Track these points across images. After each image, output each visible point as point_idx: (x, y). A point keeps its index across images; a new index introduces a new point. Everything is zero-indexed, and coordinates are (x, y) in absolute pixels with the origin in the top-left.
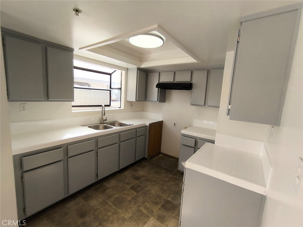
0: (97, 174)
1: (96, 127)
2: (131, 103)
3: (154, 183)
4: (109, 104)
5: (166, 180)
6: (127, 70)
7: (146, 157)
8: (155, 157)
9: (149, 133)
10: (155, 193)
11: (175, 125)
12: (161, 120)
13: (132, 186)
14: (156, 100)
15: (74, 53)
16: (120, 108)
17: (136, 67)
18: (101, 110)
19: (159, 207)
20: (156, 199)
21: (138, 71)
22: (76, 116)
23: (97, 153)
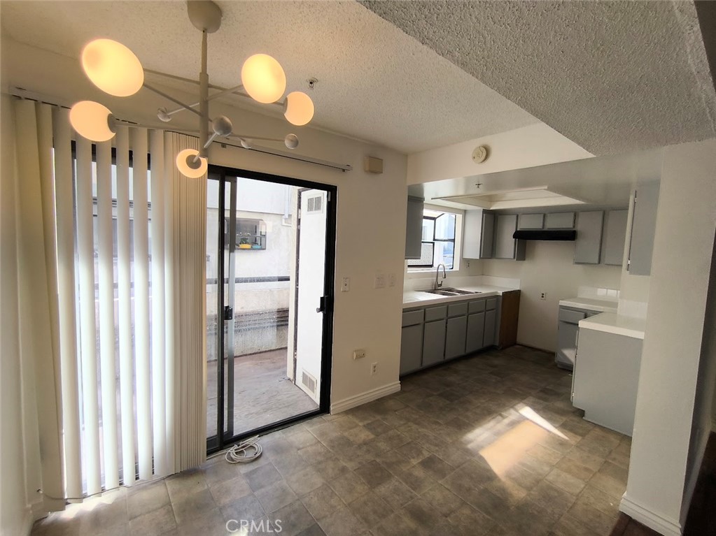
0: (445, 352)
1: (433, 291)
4: (431, 264)
6: (465, 212)
7: (497, 344)
11: (543, 297)
12: (518, 289)
13: (491, 372)
14: (513, 257)
16: (453, 268)
17: (480, 209)
18: (435, 271)
19: (537, 391)
20: (530, 386)
21: (484, 215)
22: (410, 278)
23: (447, 323)
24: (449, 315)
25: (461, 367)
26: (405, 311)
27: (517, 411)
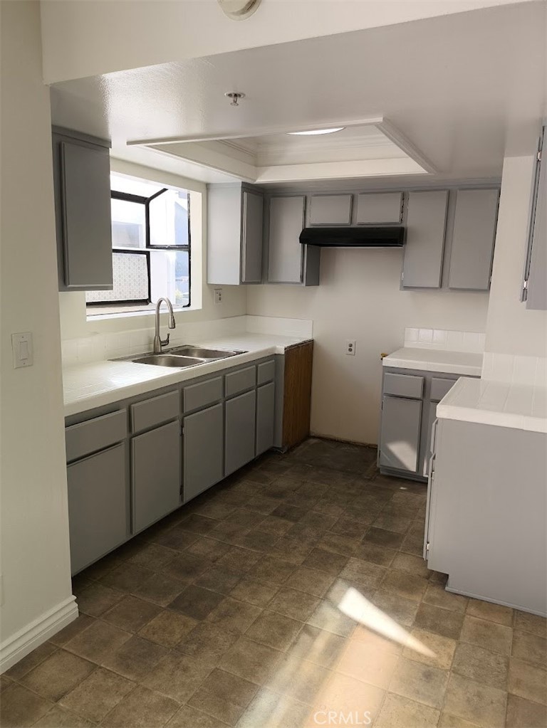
0: (182, 487)
1: (150, 359)
2: (219, 291)
3: (325, 500)
4: (147, 297)
5: (353, 491)
6: (207, 188)
7: (279, 443)
8: (301, 447)
9: (285, 374)
10: (338, 518)
11: (350, 350)
12: (307, 337)
13: (275, 511)
14: (299, 280)
15: (112, 152)
16: (189, 305)
17: (238, 181)
18: (154, 312)
19: (361, 540)
20: (346, 529)
21: (245, 194)
22: (96, 333)
23: (182, 427)
24: (187, 409)
25: (216, 511)
26: (71, 422)
27: (335, 606)
